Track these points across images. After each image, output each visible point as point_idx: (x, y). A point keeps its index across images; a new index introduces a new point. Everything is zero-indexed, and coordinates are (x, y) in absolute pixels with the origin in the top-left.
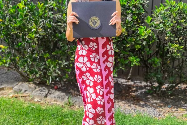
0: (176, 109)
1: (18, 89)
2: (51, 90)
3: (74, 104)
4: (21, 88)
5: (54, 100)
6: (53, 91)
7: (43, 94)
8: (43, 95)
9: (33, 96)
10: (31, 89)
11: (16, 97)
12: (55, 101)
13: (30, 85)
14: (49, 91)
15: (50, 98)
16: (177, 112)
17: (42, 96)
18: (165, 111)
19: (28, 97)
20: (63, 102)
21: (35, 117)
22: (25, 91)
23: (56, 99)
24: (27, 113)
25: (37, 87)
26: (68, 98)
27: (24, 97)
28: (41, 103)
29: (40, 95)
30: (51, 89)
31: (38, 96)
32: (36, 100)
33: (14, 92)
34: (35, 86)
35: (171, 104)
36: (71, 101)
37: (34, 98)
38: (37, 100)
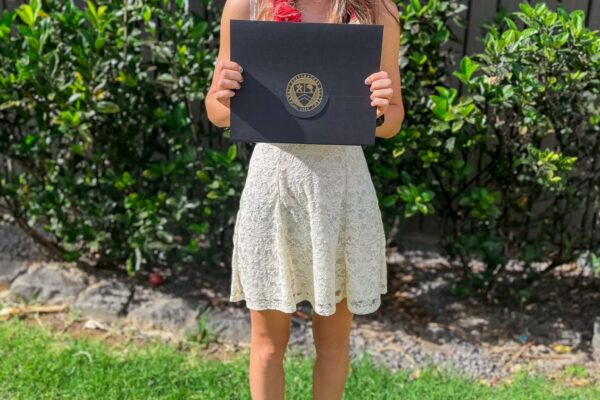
0: (542, 347)
1: (28, 289)
2: (139, 288)
3: (217, 336)
4: (38, 284)
5: (151, 323)
6: (146, 293)
7: (113, 306)
8: (114, 309)
9: (79, 312)
10: (71, 288)
11: (23, 317)
12: (154, 327)
13: (67, 274)
14: (133, 291)
15: (138, 319)
16: (547, 356)
17: (111, 311)
18: (510, 355)
19: (62, 316)
20: (182, 331)
21: (94, 390)
22: (53, 294)
23: (159, 321)
24: (64, 374)
25: (92, 279)
26: (198, 318)
27: (51, 317)
28: (109, 334)
29: (104, 306)
30: (139, 284)
31: (98, 313)
32: (91, 324)
33: (14, 297)
34: (85, 274)
35: (526, 329)
36: (208, 327)
37: (83, 318)
38: (93, 327)
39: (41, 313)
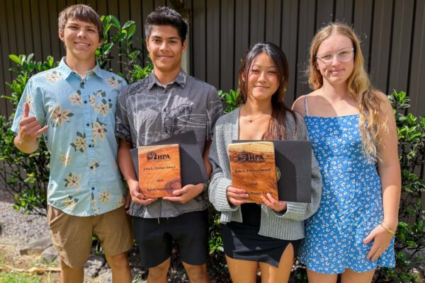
1: (50, 256)
14: (105, 263)
33: (42, 260)
39: (53, 272)
